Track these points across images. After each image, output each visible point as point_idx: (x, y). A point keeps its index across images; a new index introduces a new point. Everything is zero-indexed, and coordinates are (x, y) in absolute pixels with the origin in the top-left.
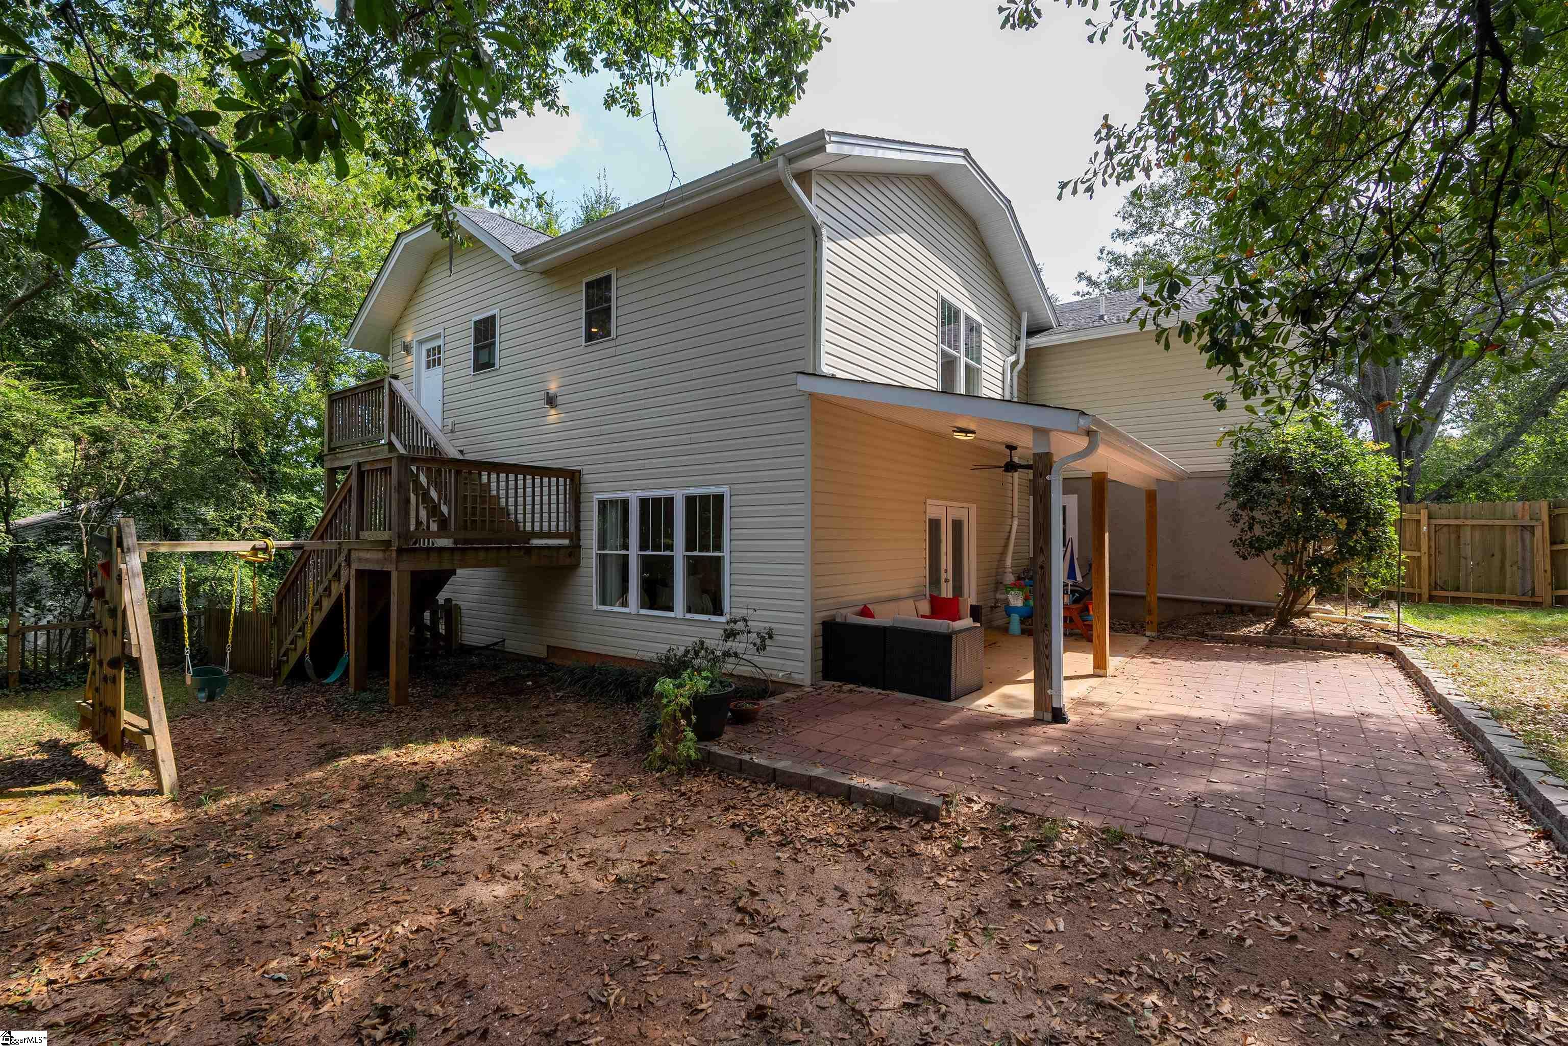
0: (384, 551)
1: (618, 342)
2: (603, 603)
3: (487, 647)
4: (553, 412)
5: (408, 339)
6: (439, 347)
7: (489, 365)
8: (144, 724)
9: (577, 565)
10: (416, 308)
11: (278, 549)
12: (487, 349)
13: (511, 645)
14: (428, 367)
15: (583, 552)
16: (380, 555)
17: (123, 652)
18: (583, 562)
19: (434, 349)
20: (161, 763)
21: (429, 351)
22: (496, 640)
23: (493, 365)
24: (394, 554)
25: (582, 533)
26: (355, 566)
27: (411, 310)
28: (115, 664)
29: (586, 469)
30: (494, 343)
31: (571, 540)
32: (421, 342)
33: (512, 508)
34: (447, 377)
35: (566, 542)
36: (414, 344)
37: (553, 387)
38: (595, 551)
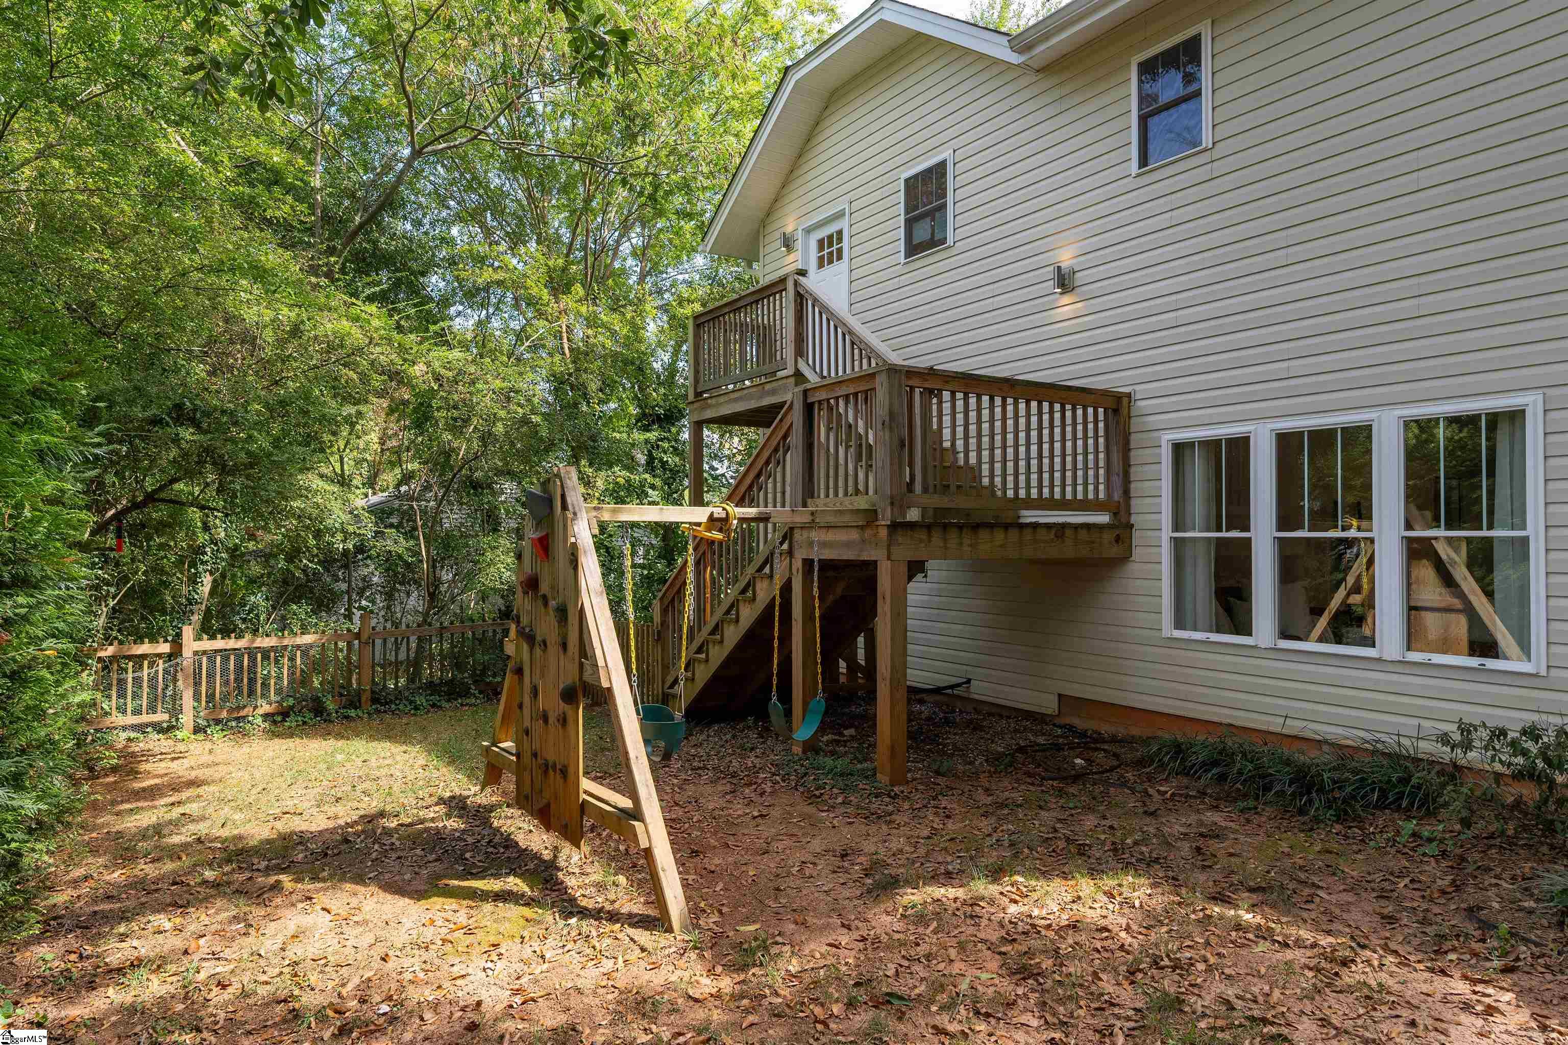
0: (862, 528)
1: (1216, 154)
2: (1179, 624)
3: (938, 691)
4: (1066, 299)
5: (789, 229)
6: (840, 233)
7: (935, 242)
8: (625, 803)
9: (1125, 558)
10: (800, 181)
11: (742, 520)
12: (928, 219)
13: (980, 690)
14: (821, 265)
15: (1136, 535)
16: (854, 535)
17: (581, 679)
18: (1138, 553)
19: (830, 237)
20: (661, 874)
21: (821, 243)
22: (954, 680)
23: (943, 241)
24: (883, 533)
25: (1133, 502)
26: (800, 555)
27: (793, 186)
28: (569, 696)
29: (1140, 391)
30: (944, 206)
31: (1116, 514)
32: (808, 231)
33: (985, 467)
34: (856, 274)
35: (1103, 518)
36: (800, 235)
37: (1066, 257)
38: (1166, 533)
